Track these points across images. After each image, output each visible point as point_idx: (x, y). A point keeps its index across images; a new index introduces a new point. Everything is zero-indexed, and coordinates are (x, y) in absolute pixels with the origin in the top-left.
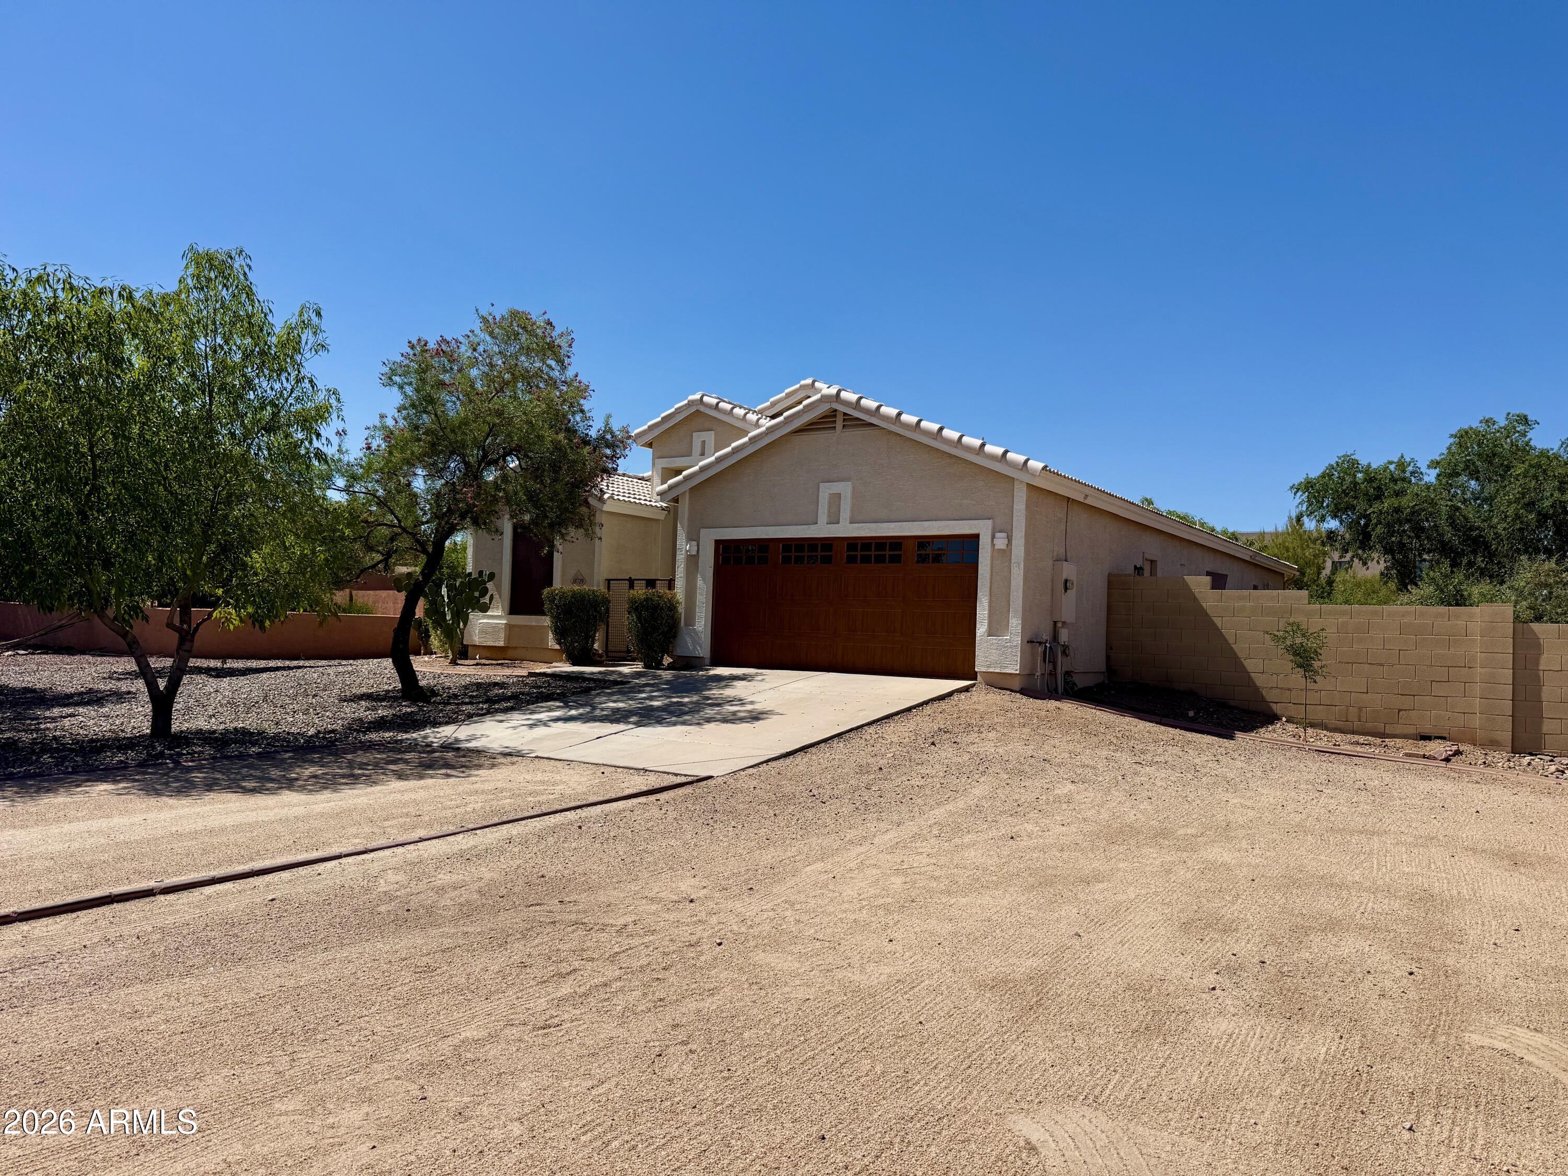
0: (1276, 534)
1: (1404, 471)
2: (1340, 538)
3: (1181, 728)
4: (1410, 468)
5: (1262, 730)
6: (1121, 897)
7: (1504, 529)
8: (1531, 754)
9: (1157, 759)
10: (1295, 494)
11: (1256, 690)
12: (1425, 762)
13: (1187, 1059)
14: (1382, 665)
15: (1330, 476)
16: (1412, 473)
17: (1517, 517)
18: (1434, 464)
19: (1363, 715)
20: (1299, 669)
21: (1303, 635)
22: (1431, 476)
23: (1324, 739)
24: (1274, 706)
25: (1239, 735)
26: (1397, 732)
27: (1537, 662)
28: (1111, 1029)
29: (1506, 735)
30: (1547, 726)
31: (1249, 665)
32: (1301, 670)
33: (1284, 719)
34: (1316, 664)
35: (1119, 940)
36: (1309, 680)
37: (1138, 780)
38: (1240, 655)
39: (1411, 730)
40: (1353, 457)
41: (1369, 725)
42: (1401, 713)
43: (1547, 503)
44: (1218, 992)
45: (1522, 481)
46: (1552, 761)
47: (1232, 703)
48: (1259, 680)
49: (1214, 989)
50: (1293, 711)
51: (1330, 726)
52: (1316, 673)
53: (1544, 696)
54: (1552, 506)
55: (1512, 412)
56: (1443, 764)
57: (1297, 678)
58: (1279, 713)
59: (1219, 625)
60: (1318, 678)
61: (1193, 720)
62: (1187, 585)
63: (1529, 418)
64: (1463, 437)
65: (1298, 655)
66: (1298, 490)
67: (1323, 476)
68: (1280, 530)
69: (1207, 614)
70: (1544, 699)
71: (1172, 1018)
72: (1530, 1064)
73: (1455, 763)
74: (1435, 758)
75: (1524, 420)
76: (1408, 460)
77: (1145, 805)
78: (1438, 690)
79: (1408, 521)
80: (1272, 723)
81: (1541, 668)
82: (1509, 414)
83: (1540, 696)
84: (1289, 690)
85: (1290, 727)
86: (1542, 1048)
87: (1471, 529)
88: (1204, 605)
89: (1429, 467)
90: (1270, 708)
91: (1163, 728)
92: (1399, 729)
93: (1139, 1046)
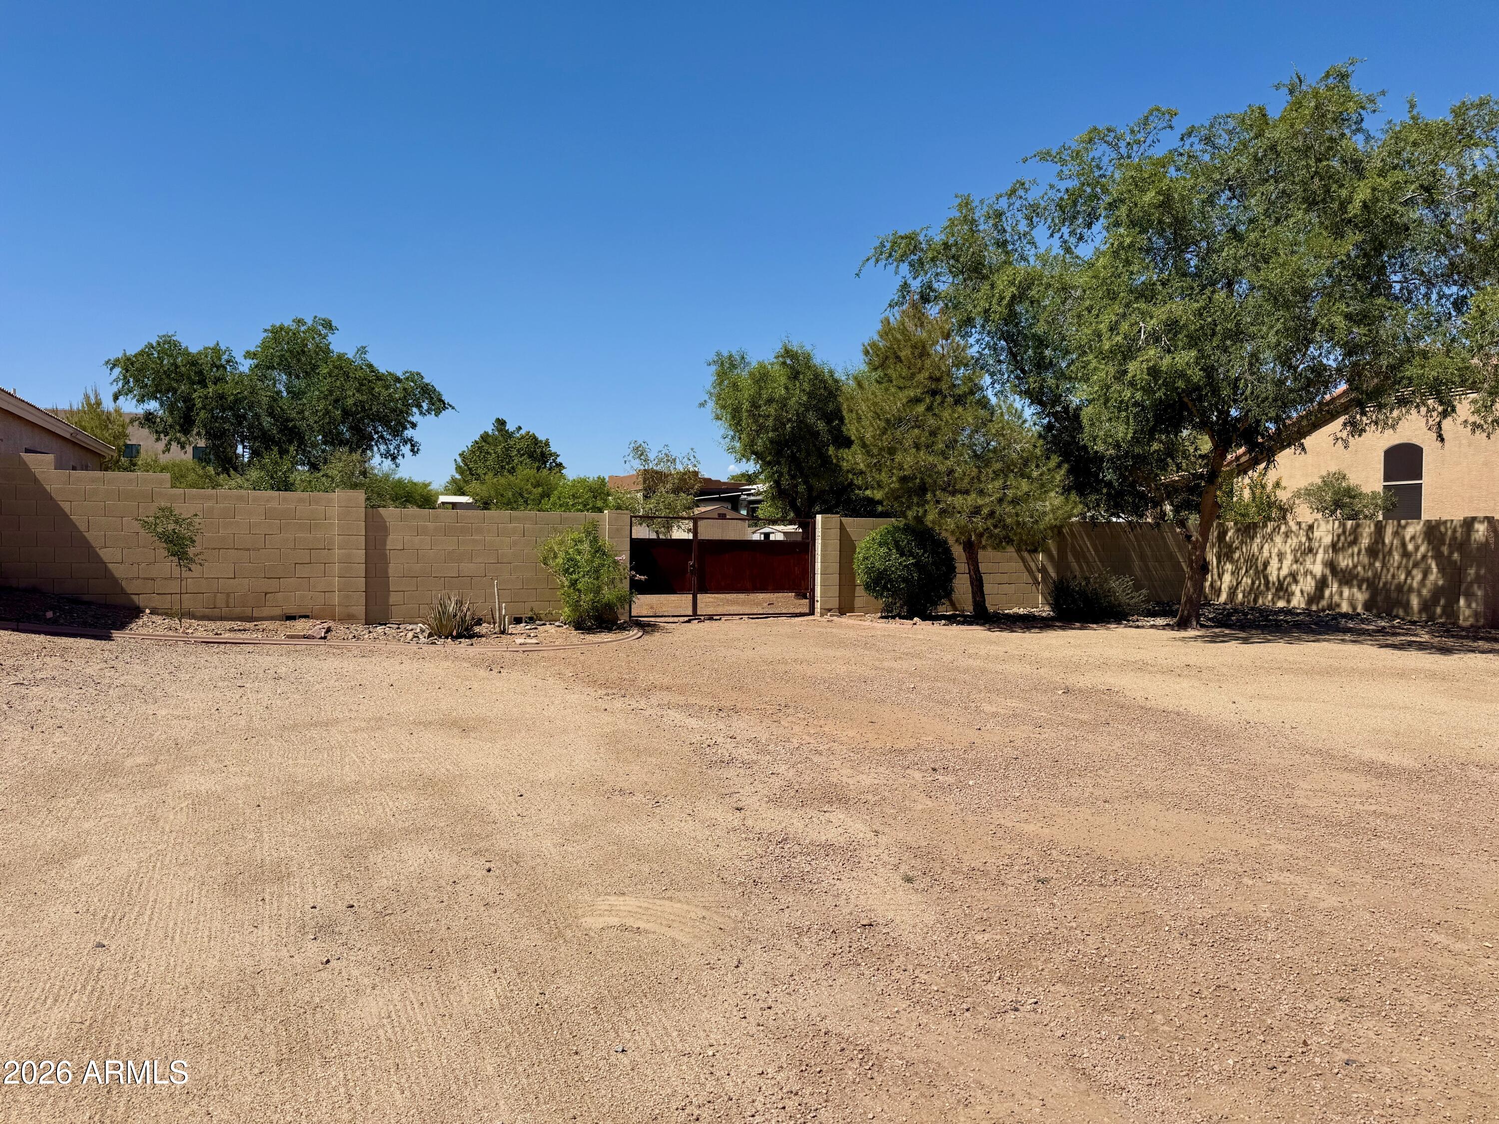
0: (71, 412)
1: (220, 359)
2: (158, 420)
3: (47, 633)
4: (225, 357)
5: (133, 625)
6: (122, 871)
7: (316, 422)
8: (381, 625)
9: (39, 676)
10: (111, 369)
11: (115, 581)
12: (306, 642)
13: (369, 1073)
14: (249, 550)
15: (149, 355)
16: (228, 361)
17: (327, 412)
18: (248, 355)
19: (232, 600)
20: (173, 558)
21: (176, 522)
22: (245, 366)
23: (201, 630)
24: (135, 598)
25: (116, 634)
26: (264, 615)
27: (384, 543)
28: (246, 1073)
29: (360, 610)
30: (393, 598)
31: (105, 554)
32: (175, 559)
33: (148, 611)
34: (191, 551)
35: (161, 933)
36: (184, 569)
37: (31, 706)
38: (94, 545)
39: (277, 611)
40: (173, 338)
41: (238, 610)
42: (268, 596)
43: (350, 401)
44: (333, 963)
45: (329, 380)
46: (399, 628)
47: (86, 598)
48: (118, 571)
49: (328, 961)
50: (157, 601)
51: (198, 614)
52: (192, 560)
53: (391, 572)
54: (354, 404)
55: (319, 316)
56: (322, 642)
57: (168, 566)
58: (141, 605)
59: (67, 510)
60: (193, 567)
61: (54, 621)
62: (25, 463)
63: (334, 324)
64: (277, 333)
65: (171, 542)
66: (114, 366)
67: (142, 353)
68: (75, 408)
69: (51, 498)
70: (390, 575)
71: (310, 1022)
72: (646, 932)
73: (332, 641)
74: (314, 637)
75: (328, 325)
76: (223, 348)
77: (58, 737)
78: (302, 571)
79: (231, 409)
80: (138, 617)
81: (388, 547)
82: (316, 317)
83: (387, 572)
84: (152, 579)
85: (158, 619)
86: (640, 910)
87: (288, 420)
88: (48, 488)
89: (245, 358)
90: (132, 600)
91: (23, 635)
92: (266, 612)
93: (300, 1082)
